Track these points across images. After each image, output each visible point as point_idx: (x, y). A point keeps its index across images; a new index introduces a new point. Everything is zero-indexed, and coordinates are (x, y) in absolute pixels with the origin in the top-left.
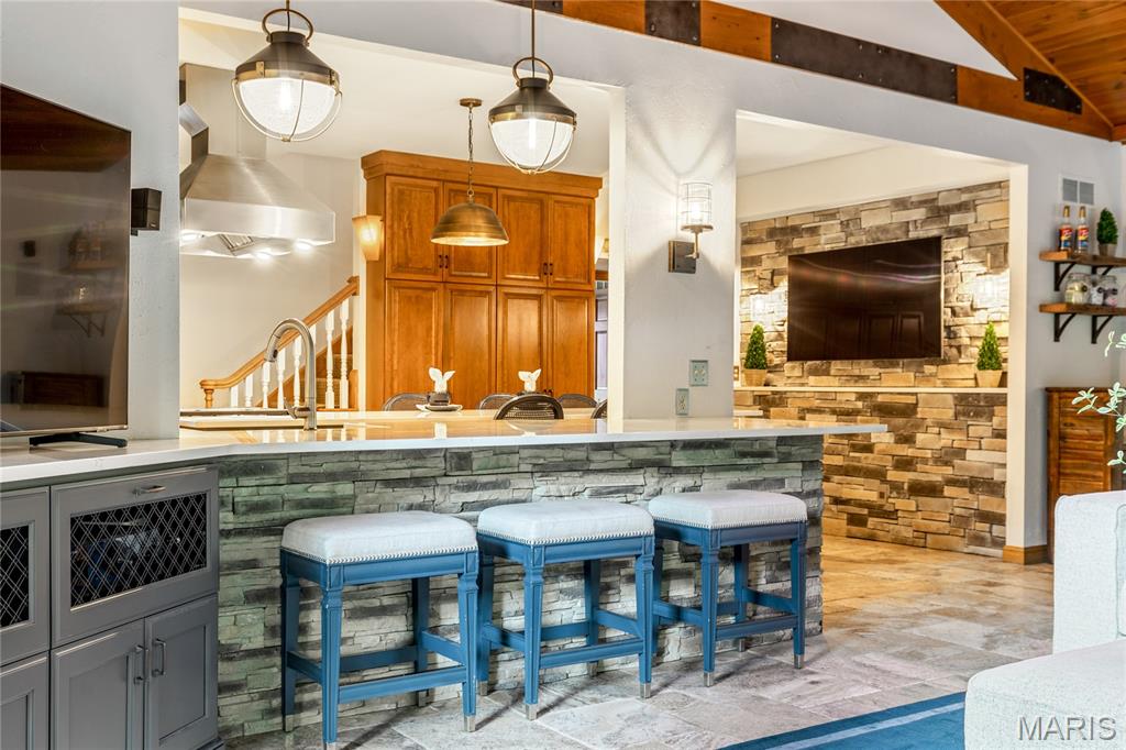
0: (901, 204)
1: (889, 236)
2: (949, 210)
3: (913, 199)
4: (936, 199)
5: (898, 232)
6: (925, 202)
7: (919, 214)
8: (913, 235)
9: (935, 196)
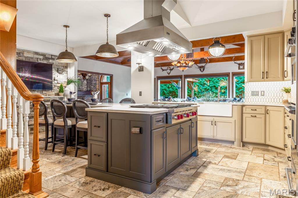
0: (37, 53)
1: (33, 60)
2: (49, 59)
3: (40, 53)
4: (45, 55)
5: (35, 60)
6: (43, 55)
7: (41, 57)
8: (39, 61)
9: (45, 54)
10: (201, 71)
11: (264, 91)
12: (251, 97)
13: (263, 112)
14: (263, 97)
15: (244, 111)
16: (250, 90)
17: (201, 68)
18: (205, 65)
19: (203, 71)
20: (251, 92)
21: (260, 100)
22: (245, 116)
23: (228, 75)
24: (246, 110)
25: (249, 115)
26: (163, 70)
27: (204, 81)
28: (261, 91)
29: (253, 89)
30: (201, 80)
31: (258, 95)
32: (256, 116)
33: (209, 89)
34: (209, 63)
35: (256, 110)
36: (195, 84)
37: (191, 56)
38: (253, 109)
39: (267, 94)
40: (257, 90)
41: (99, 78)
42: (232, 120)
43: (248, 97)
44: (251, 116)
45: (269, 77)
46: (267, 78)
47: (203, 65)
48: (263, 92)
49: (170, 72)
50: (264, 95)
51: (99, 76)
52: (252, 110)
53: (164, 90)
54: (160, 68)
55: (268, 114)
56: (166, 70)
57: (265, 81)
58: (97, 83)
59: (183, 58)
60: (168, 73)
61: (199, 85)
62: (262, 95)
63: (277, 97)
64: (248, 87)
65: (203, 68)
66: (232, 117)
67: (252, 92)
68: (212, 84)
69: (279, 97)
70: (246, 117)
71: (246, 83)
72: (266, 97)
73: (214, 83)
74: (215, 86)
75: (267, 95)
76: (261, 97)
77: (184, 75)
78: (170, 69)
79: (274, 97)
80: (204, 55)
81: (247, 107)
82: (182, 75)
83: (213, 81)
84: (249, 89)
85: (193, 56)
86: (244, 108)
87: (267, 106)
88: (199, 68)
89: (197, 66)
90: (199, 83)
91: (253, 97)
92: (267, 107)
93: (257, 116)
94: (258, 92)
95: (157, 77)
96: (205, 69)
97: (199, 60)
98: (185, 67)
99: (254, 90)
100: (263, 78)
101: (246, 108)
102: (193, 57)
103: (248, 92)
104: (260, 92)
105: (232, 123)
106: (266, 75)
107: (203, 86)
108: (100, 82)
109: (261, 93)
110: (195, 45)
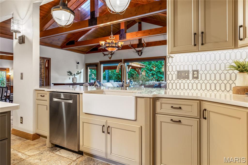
10: (139, 55)
11: (197, 71)
12: (176, 82)
13: (195, 113)
14: (197, 81)
15: (158, 110)
16: (174, 70)
17: (139, 52)
18: (143, 49)
19: (141, 55)
20: (176, 73)
21: (190, 85)
22: (159, 118)
23: (164, 58)
24: (161, 108)
25: (168, 119)
26: (105, 55)
27: (151, 67)
28: (194, 71)
29: (180, 68)
30: (148, 67)
31: (188, 78)
32: (180, 121)
33: (155, 73)
34: (146, 46)
35: (180, 108)
36: (144, 69)
37: (124, 37)
38: (174, 106)
39: (203, 76)
40: (186, 69)
41: (44, 63)
42: (136, 126)
43: (172, 82)
44: (172, 120)
45: (207, 41)
46: (202, 44)
47: (141, 49)
48: (195, 73)
49: (111, 56)
50: (197, 78)
51: (44, 61)
52: (172, 107)
53: (118, 74)
54: (102, 53)
55: (205, 118)
56: (107, 55)
57: (199, 51)
58: (42, 68)
59: (111, 37)
60: (109, 57)
61: (147, 70)
62: (194, 78)
63: (220, 82)
64: (172, 64)
65: (141, 52)
66: (136, 120)
67: (178, 72)
68: (157, 70)
69: (225, 82)
70: (161, 122)
71: (169, 58)
72: (201, 82)
73: (159, 69)
74: (160, 72)
75: (203, 78)
76: (192, 81)
77: (124, 59)
78: (111, 54)
79: (215, 82)
80: (137, 35)
81: (164, 101)
82: (122, 60)
83: (159, 67)
84: (174, 67)
85: (126, 37)
86: (158, 103)
87: (202, 100)
88: (137, 52)
89: (135, 50)
90: (147, 69)
91: (180, 81)
92: (203, 102)
93: (183, 120)
94: (188, 72)
95: (100, 61)
96: (143, 53)
97: (137, 44)
98: (112, 47)
99: (182, 69)
100: (195, 45)
101: (161, 104)
102: (126, 39)
103: (172, 73)
104: (192, 72)
105: (135, 132)
106: (200, 38)
107: (150, 71)
108: (45, 67)
109: (193, 74)
110: (116, 17)
